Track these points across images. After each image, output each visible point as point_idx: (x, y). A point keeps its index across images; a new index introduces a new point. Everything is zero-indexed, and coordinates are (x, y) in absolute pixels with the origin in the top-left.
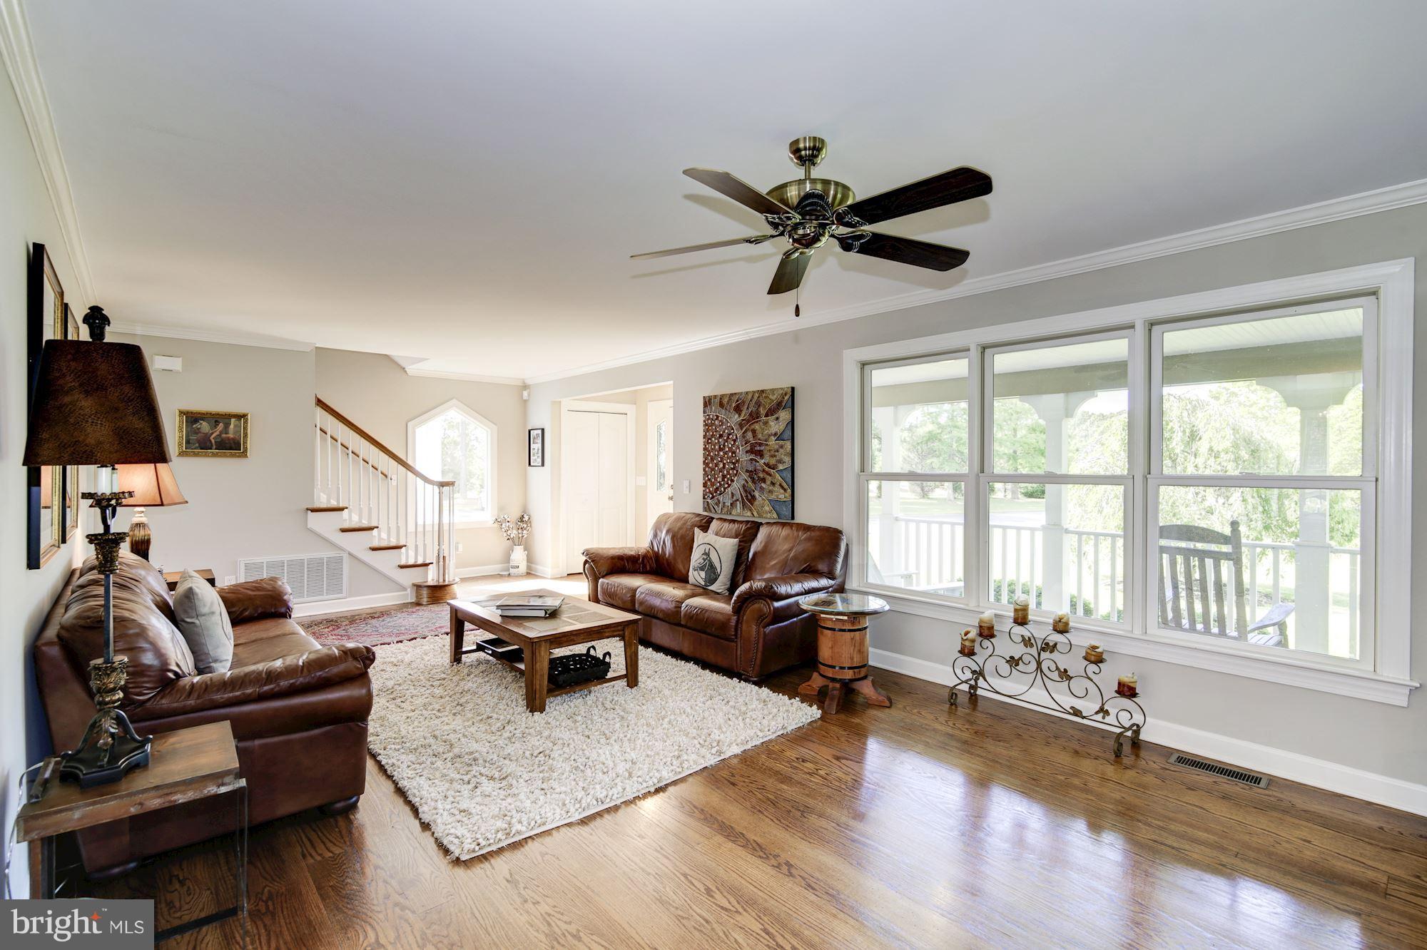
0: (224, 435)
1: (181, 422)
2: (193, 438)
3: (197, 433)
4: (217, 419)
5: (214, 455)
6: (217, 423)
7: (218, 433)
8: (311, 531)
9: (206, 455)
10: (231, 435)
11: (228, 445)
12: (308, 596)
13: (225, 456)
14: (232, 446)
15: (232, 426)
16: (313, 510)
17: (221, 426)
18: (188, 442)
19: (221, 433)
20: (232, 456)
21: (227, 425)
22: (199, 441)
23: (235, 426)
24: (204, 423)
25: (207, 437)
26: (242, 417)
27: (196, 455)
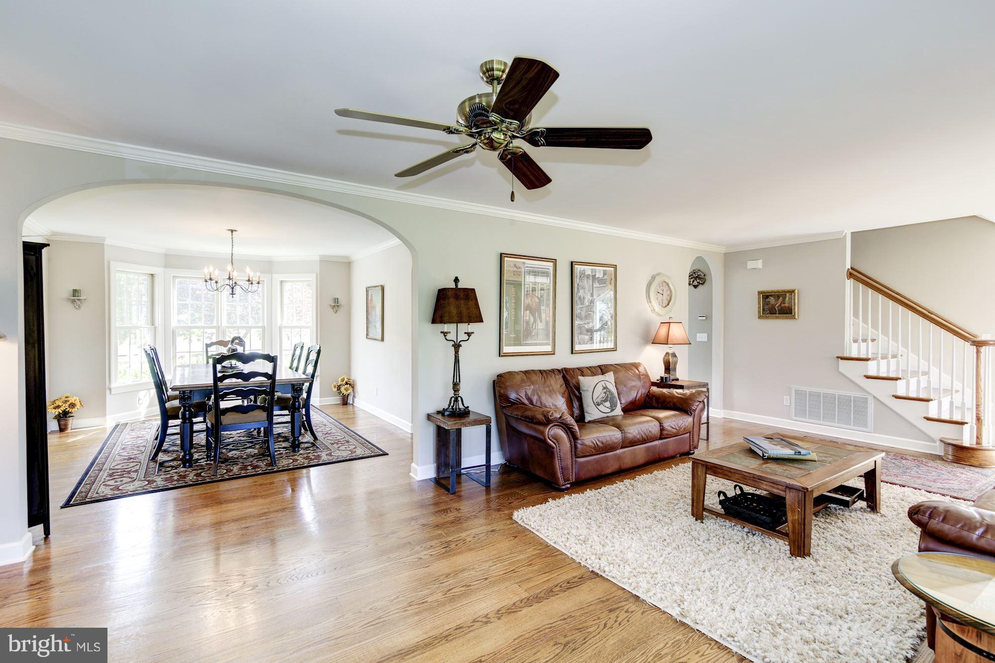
0: (783, 305)
1: (759, 298)
2: (766, 307)
3: (768, 305)
4: (780, 295)
5: (777, 318)
6: (779, 297)
7: (779, 304)
8: (840, 372)
9: (772, 318)
10: (787, 305)
11: (785, 311)
12: (838, 423)
13: (783, 318)
14: (787, 312)
15: (787, 299)
16: (842, 358)
17: (781, 299)
18: (763, 310)
19: (781, 304)
20: (787, 318)
21: (784, 298)
22: (769, 309)
23: (789, 298)
24: (772, 298)
25: (773, 307)
26: (792, 292)
27: (767, 318)
